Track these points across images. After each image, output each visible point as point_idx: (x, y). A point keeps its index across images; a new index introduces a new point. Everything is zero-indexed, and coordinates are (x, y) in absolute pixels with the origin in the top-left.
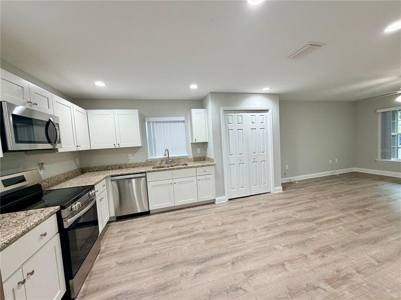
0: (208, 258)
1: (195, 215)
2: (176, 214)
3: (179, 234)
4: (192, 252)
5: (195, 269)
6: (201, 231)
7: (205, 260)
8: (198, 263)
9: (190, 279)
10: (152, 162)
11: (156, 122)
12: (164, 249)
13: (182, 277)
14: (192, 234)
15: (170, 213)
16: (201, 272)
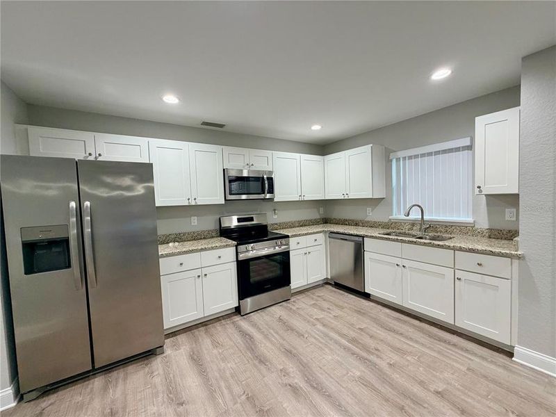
0: (325, 392)
1: (422, 340)
2: (398, 320)
3: (354, 341)
4: (325, 368)
5: (296, 381)
6: (383, 364)
7: (318, 388)
8: (308, 381)
9: (280, 381)
10: (396, 223)
11: (410, 158)
12: (315, 338)
13: (279, 372)
14: (364, 354)
15: (393, 312)
16: (295, 390)
